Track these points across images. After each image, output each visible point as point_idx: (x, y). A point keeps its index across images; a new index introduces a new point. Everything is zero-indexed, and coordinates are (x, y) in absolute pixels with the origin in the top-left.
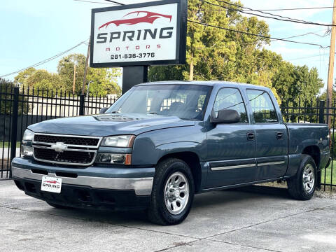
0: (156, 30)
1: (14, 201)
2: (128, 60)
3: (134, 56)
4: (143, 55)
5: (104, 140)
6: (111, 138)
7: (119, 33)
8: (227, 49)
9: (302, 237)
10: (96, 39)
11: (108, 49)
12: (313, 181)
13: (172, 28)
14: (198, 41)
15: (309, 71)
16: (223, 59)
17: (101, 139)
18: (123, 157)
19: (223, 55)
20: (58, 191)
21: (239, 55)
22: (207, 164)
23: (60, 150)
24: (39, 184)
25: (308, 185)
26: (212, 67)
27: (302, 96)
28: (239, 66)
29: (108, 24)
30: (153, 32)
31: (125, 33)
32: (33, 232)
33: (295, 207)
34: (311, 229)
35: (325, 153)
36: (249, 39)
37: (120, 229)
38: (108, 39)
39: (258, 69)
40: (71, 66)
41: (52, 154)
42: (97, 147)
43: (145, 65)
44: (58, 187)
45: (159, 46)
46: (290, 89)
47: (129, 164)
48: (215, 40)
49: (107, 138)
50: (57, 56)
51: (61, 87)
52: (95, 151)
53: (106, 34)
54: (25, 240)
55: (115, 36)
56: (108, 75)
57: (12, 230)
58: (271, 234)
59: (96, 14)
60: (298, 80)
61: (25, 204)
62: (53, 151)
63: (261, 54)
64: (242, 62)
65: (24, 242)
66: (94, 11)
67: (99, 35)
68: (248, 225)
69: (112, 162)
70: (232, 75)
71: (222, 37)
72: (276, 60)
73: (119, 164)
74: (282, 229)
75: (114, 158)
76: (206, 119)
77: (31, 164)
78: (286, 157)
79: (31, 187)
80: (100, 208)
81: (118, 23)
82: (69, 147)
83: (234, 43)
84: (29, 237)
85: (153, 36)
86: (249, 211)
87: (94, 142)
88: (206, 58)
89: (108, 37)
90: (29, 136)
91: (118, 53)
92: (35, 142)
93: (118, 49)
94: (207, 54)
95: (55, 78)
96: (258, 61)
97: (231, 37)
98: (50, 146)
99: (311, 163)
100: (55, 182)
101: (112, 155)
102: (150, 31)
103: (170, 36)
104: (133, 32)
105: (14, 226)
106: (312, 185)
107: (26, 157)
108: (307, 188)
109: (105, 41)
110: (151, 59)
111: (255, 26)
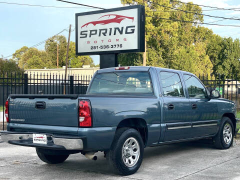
0: (122, 28)
2: (103, 50)
3: (108, 47)
4: (114, 46)
7: (96, 31)
8: (172, 28)
10: (79, 36)
11: (88, 42)
13: (134, 27)
14: (149, 23)
15: (233, 41)
16: (168, 35)
19: (168, 32)
21: (180, 32)
26: (160, 42)
27: (228, 60)
28: (180, 40)
29: (87, 24)
30: (121, 30)
31: (100, 30)
36: (187, 19)
38: (88, 35)
39: (195, 41)
40: (55, 45)
43: (116, 53)
45: (125, 40)
46: (219, 56)
48: (161, 21)
51: (48, 61)
53: (87, 31)
55: (93, 33)
59: (79, 17)
60: (225, 48)
63: (197, 30)
64: (182, 37)
66: (77, 15)
67: (82, 32)
70: (176, 47)
72: (209, 33)
81: (95, 23)
83: (176, 23)
85: (121, 33)
88: (155, 35)
89: (88, 33)
91: (96, 45)
93: (95, 42)
94: (156, 32)
96: (195, 35)
97: (174, 18)
102: (118, 29)
103: (133, 32)
104: (106, 30)
109: (86, 37)
110: (119, 49)
111: (192, 9)
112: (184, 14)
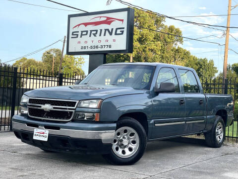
0: (112, 29)
1: (13, 147)
2: (93, 50)
3: (97, 47)
4: (103, 47)
5: (79, 103)
6: (85, 102)
7: (87, 32)
8: (155, 46)
9: (223, 175)
10: (71, 36)
11: (79, 42)
12: (222, 134)
13: (124, 28)
14: (136, 41)
15: (208, 62)
16: (152, 53)
17: (77, 102)
18: (94, 115)
19: (152, 50)
20: (46, 139)
21: (163, 51)
22: (152, 121)
23: (47, 110)
24: (32, 134)
25: (219, 137)
26: (145, 58)
28: (162, 58)
29: (79, 25)
30: (110, 31)
31: (91, 31)
32: (28, 170)
33: (212, 152)
34: (228, 168)
35: (230, 115)
36: (169, 40)
37: (91, 168)
38: (79, 36)
39: (175, 60)
40: (51, 57)
41: (42, 113)
42: (74, 108)
43: (105, 53)
44: (45, 137)
45: (114, 40)
47: (98, 120)
48: (147, 40)
49: (82, 102)
50: (42, 49)
52: (73, 111)
53: (78, 32)
54: (22, 176)
55: (84, 33)
56: (75, 63)
57: (12, 168)
58: (201, 173)
59: (71, 18)
60: (201, 68)
61: (21, 149)
62: (43, 110)
63: (177, 50)
64: (164, 55)
65: (21, 177)
66: (70, 16)
67: (73, 33)
68: (182, 166)
69: (85, 119)
71: (152, 39)
72: (187, 54)
73: (91, 121)
74: (207, 168)
75: (87, 116)
76: (151, 89)
77: (26, 120)
78: (205, 117)
79: (26, 137)
80: (76, 153)
81: (86, 24)
82: (54, 108)
83: (159, 42)
84: (25, 174)
85: (111, 34)
86: (180, 156)
87: (73, 104)
88: (140, 52)
89: (79, 34)
90: (25, 100)
91: (86, 45)
92: (29, 104)
93: (86, 42)
95: (40, 64)
96: (175, 55)
97: (157, 39)
98: (40, 107)
99: (221, 122)
100: (43, 133)
101: (86, 114)
102: (108, 30)
103: (122, 34)
104: (97, 31)
105: (14, 165)
106: (222, 137)
107: (23, 115)
108: (218, 139)
109: (77, 37)
110: (109, 49)
111: (173, 32)
112: (166, 35)
